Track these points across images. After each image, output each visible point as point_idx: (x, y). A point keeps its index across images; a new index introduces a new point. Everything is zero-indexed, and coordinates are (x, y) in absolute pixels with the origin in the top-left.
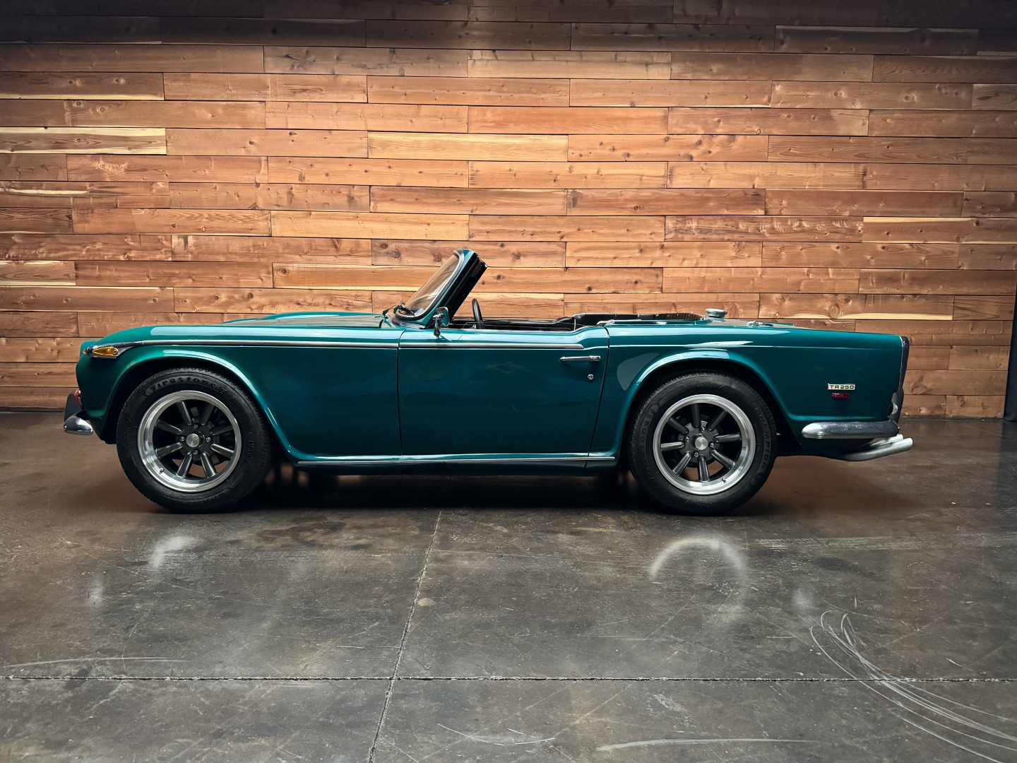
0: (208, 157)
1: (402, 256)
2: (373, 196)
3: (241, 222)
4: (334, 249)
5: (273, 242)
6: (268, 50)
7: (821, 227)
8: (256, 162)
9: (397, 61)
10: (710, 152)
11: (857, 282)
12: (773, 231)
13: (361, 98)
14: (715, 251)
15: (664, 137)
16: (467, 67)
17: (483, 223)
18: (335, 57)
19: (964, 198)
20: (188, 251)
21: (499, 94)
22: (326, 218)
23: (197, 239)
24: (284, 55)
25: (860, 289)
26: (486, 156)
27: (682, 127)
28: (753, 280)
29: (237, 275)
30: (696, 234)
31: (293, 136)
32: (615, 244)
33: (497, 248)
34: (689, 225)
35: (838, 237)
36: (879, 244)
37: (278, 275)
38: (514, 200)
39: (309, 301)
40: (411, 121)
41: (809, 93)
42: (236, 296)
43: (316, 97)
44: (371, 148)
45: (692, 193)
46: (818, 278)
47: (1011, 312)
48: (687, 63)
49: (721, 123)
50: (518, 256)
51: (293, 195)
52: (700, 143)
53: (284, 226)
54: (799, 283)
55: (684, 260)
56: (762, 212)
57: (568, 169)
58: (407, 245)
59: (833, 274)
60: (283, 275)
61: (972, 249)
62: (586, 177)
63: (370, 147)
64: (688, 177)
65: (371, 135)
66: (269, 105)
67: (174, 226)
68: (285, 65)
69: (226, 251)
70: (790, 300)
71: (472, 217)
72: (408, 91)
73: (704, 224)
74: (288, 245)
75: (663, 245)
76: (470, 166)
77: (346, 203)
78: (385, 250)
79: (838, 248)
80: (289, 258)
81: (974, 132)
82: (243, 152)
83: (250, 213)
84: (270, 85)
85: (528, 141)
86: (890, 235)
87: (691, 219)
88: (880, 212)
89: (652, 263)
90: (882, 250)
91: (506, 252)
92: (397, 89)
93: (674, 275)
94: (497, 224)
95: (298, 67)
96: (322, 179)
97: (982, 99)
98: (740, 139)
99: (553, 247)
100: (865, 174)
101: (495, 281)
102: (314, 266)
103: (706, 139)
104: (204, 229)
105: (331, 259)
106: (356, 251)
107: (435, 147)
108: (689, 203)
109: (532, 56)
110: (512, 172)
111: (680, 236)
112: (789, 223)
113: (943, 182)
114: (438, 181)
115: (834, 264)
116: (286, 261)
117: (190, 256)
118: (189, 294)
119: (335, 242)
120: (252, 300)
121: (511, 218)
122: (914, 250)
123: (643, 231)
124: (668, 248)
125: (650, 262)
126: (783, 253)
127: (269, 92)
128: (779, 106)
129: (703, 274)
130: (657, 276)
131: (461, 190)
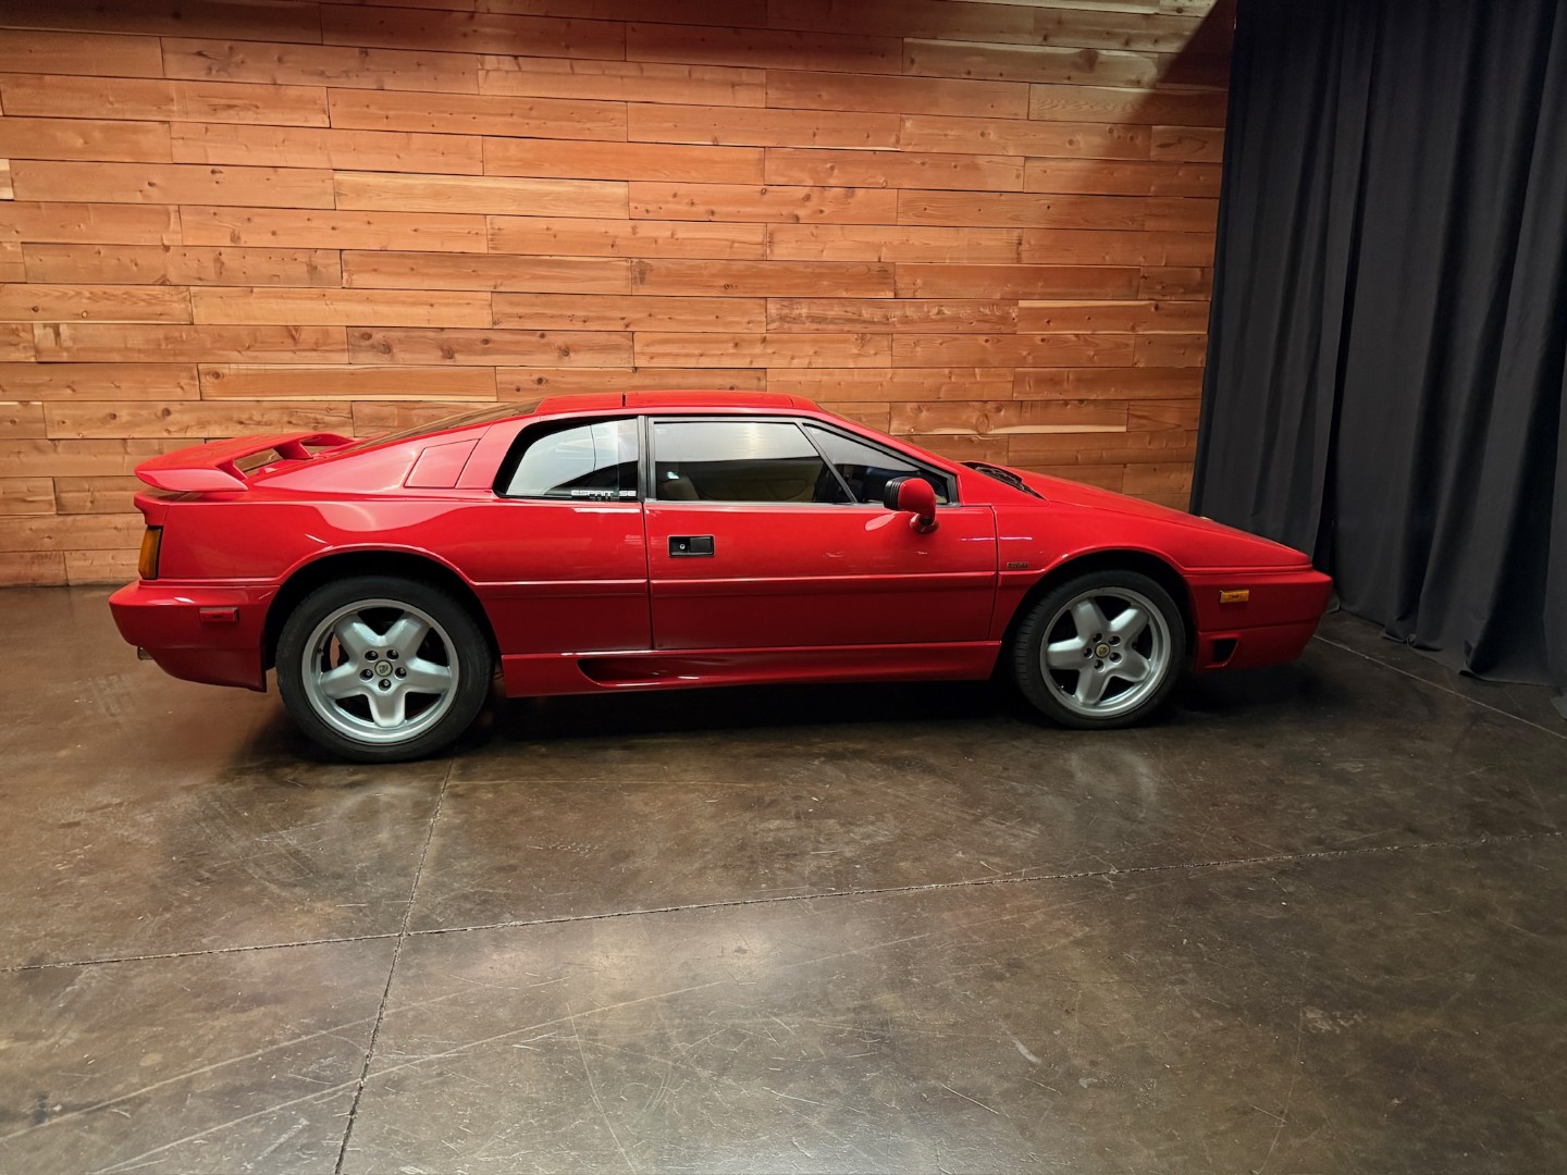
0: (84, 204)
1: (395, 350)
2: (346, 265)
3: (143, 304)
4: (291, 341)
5: (196, 331)
6: (168, 43)
7: (965, 312)
8: (161, 213)
9: (372, 67)
10: (822, 212)
11: (1010, 386)
12: (906, 320)
13: (320, 120)
14: (832, 345)
15: (759, 188)
16: (477, 80)
17: (512, 304)
18: (276, 58)
19: (1141, 274)
20: (61, 347)
21: (527, 121)
22: (276, 297)
23: (75, 329)
24: (195, 51)
25: (1015, 395)
26: (512, 209)
27: (783, 176)
28: (882, 385)
29: (143, 382)
30: (808, 324)
31: (218, 175)
32: (701, 336)
33: (535, 338)
34: (797, 312)
35: (986, 327)
36: (1038, 334)
37: (207, 381)
38: (556, 272)
39: (257, 417)
40: (399, 157)
41: (948, 132)
42: (144, 413)
43: (249, 117)
44: (340, 194)
45: (801, 269)
46: (962, 380)
47: (1196, 420)
48: (788, 85)
49: (836, 171)
50: (565, 352)
51: (223, 263)
52: (808, 198)
53: (211, 310)
54: (938, 389)
55: (793, 358)
56: (891, 295)
57: (630, 230)
58: (399, 334)
59: (981, 375)
60: (216, 381)
61: (1150, 341)
62: (656, 242)
63: (337, 194)
64: (794, 245)
65: (339, 176)
66: (175, 127)
67: (35, 309)
68: (197, 68)
69: (123, 346)
70: (928, 410)
71: (495, 295)
72: (391, 113)
73: (817, 310)
74: (219, 336)
75: (765, 338)
76: (488, 222)
77: (306, 275)
78: (367, 343)
79: (987, 341)
80: (222, 356)
81: (1153, 189)
82: (139, 198)
83: (157, 290)
84: (175, 96)
85: (571, 189)
86: (1051, 324)
87: (800, 303)
88: (1039, 294)
89: (751, 362)
90: (1040, 343)
91: (548, 344)
92: (373, 110)
93: (781, 379)
94: (532, 305)
95: (218, 71)
96: (267, 240)
97: (1161, 146)
98: (860, 193)
99: (615, 338)
100: (1020, 244)
101: (536, 386)
102: (262, 367)
103: (816, 193)
104: (85, 315)
105: (288, 356)
106: (324, 344)
107: (436, 194)
108: (797, 281)
109: (572, 67)
110: (551, 232)
111: (786, 326)
112: (926, 309)
113: (1116, 254)
114: (442, 244)
115: (983, 364)
116: (217, 359)
117: (65, 354)
118: (67, 412)
119: (292, 333)
120: (170, 418)
121: (553, 297)
122: (1082, 343)
123: (737, 319)
124: (772, 342)
125: (749, 360)
126: (918, 349)
127: (175, 108)
128: (910, 149)
129: (818, 378)
130: (759, 379)
131: (478, 256)
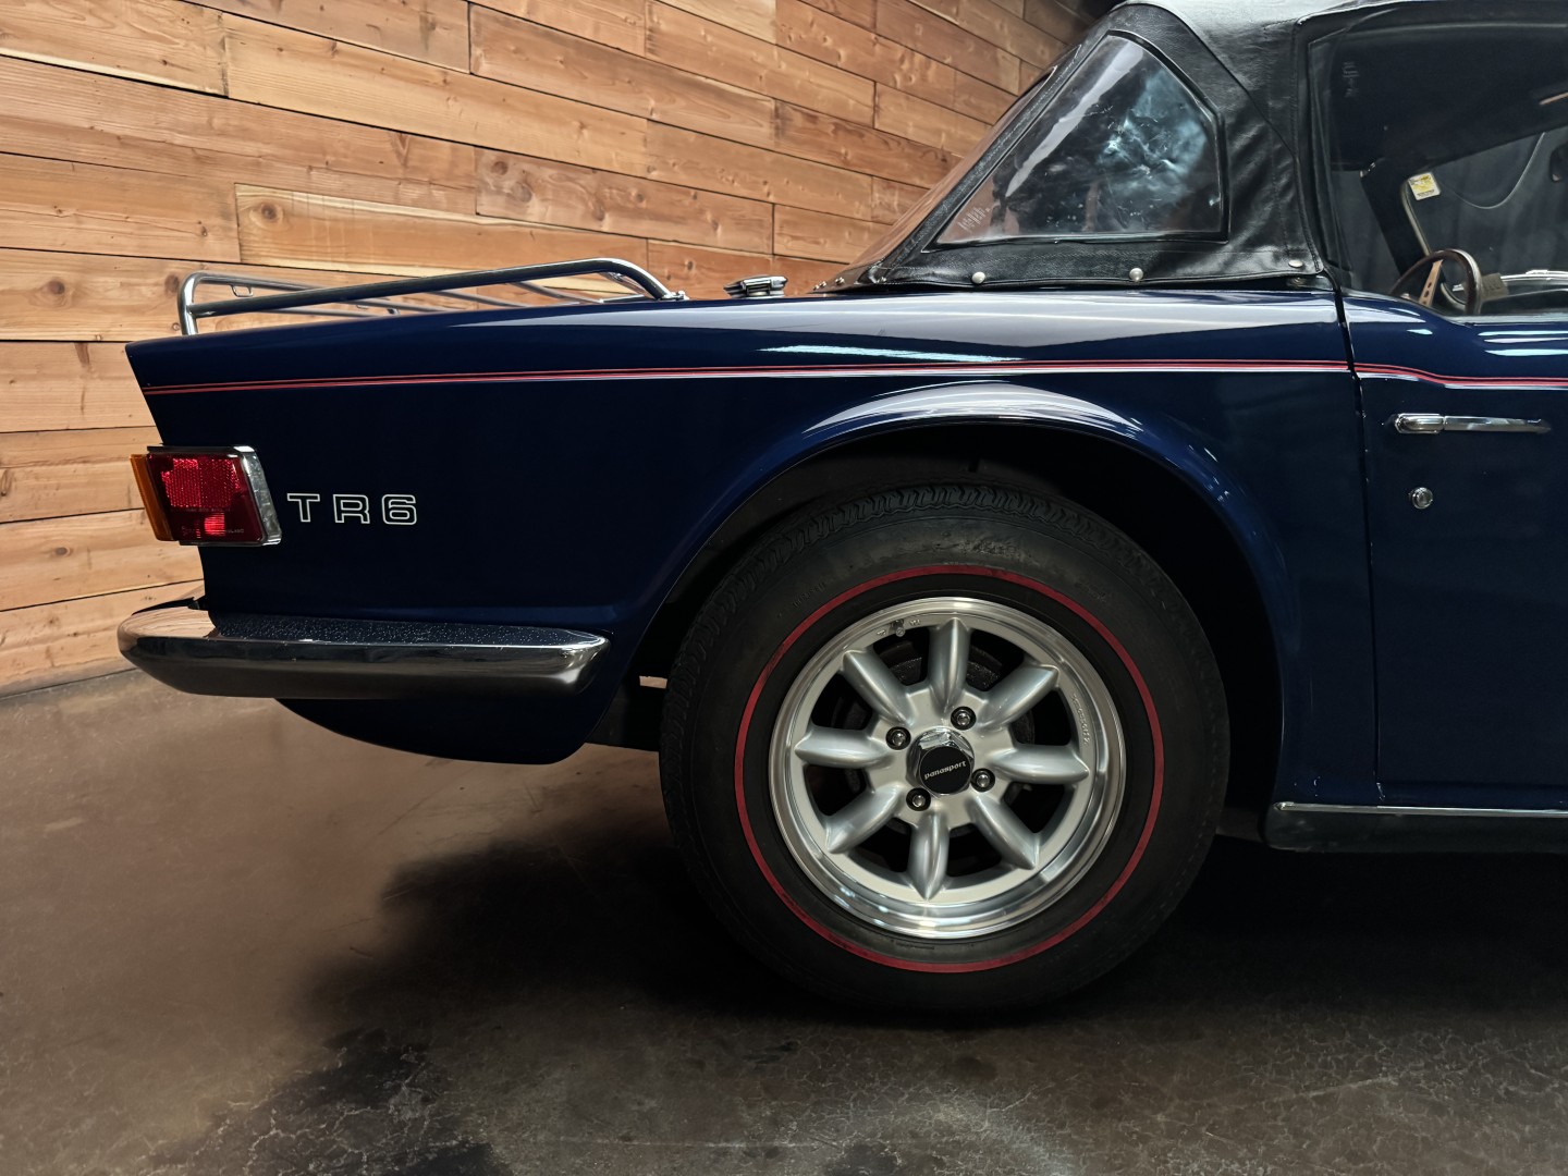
4: (395, 161)
5: (233, 113)
10: (911, 79)
17: (667, 143)
22: (371, 70)
27: (889, 27)
33: (687, 201)
34: (891, 198)
50: (715, 225)
52: (902, 60)
57: (776, 59)
58: (548, 173)
60: (269, 223)
71: (650, 123)
77: (419, 35)
78: (500, 180)
87: (894, 187)
91: (700, 211)
98: (934, 66)
99: (757, 210)
101: (685, 273)
105: (388, 189)
108: (893, 160)
110: (708, 43)
111: (883, 213)
114: (597, 29)
119: (397, 143)
121: (705, 140)
124: (874, 233)
128: (964, 25)
131: (633, 60)
